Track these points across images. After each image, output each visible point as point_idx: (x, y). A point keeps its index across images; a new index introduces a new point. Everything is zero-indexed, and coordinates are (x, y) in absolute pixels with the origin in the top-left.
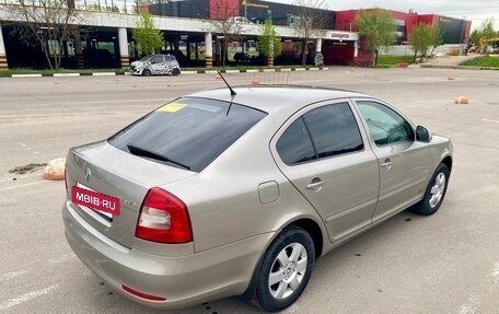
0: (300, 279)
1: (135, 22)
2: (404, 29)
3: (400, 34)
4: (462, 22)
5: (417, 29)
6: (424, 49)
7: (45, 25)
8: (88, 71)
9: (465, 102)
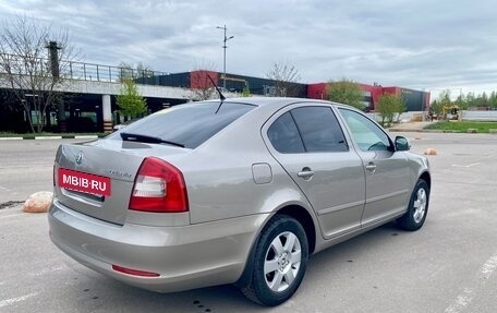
0: (295, 272)
1: (119, 90)
2: (370, 100)
3: (367, 104)
4: (422, 93)
5: (382, 98)
6: (391, 116)
7: (30, 92)
8: (71, 134)
9: (432, 153)
